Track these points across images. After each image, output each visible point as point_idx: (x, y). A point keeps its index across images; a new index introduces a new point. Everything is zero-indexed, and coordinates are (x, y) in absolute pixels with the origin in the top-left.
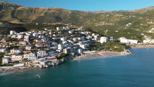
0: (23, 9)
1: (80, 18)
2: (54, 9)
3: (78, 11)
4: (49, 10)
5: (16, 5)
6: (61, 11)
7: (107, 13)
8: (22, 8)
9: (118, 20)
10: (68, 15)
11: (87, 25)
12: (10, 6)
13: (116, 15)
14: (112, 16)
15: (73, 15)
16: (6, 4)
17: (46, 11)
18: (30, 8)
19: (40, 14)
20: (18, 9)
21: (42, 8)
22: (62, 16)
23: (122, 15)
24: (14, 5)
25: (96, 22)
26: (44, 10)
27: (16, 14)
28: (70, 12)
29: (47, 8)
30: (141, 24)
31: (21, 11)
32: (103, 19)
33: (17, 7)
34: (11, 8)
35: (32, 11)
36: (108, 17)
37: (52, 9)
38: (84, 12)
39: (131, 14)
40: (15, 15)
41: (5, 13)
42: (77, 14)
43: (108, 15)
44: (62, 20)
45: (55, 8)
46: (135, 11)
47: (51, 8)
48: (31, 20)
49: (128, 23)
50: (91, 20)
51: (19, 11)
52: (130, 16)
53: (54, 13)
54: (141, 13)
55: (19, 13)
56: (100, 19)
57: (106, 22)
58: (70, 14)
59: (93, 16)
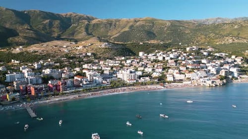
0: (99, 22)
1: (187, 32)
2: (142, 21)
3: (179, 21)
4: (136, 21)
5: (88, 17)
6: (153, 23)
7: (233, 23)
8: (97, 20)
10: (166, 28)
11: (200, 43)
12: (81, 18)
14: (245, 27)
15: (173, 28)
16: (75, 16)
17: (131, 24)
18: (108, 20)
19: (122, 29)
20: (94, 22)
21: (125, 19)
22: (155, 30)
24: (85, 16)
25: (217, 38)
26: (128, 22)
27: (91, 30)
28: (168, 24)
29: (132, 19)
31: (97, 26)
32: (228, 32)
33: (89, 19)
34: (84, 21)
35: (111, 24)
36: (236, 29)
37: (139, 21)
38: (191, 23)
40: (90, 31)
41: (77, 29)
42: (180, 26)
43: (236, 27)
45: (144, 18)
47: (139, 19)
48: (112, 38)
50: (206, 35)
51: (94, 25)
53: (143, 26)
55: (95, 28)
56: (221, 33)
57: (235, 37)
58: (169, 27)
59: (209, 28)
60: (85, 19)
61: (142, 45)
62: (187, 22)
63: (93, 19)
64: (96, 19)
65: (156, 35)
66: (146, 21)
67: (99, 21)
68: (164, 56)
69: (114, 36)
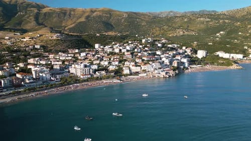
1: (143, 24)
2: (99, 11)
3: (135, 13)
4: (92, 11)
5: (38, 5)
6: (110, 14)
7: (183, 16)
8: (49, 9)
9: (203, 26)
10: (123, 20)
11: (155, 35)
12: (29, 5)
13: (199, 19)
14: (193, 20)
15: (130, 20)
16: (22, 4)
17: (87, 14)
18: (61, 9)
19: (78, 19)
20: (44, 10)
22: (112, 21)
23: (208, 20)
24: (34, 3)
25: (170, 30)
26: (84, 12)
27: (42, 19)
28: (125, 16)
29: (88, 9)
30: (240, 33)
31: (48, 15)
32: (179, 25)
33: (39, 7)
34: (32, 9)
35: (65, 14)
36: (186, 22)
37: (95, 11)
38: (147, 15)
39: (221, 17)
40: (40, 21)
41: (24, 18)
42: (136, 18)
43: (186, 20)
44: (114, 28)
45: (101, 9)
46: (228, 11)
48: (66, 28)
49: (219, 32)
50: (160, 28)
51: (45, 14)
52: (221, 21)
53: (100, 17)
54: (237, 16)
55: (47, 18)
56: (174, 25)
57: (185, 29)
58: (126, 19)
59: (162, 21)
60: (33, 7)
61: (99, 37)
62: (143, 14)
63: (44, 7)
64: (48, 7)
65: (114, 26)
66: (103, 11)
67: (50, 10)
68: (121, 48)
69: (69, 27)
